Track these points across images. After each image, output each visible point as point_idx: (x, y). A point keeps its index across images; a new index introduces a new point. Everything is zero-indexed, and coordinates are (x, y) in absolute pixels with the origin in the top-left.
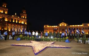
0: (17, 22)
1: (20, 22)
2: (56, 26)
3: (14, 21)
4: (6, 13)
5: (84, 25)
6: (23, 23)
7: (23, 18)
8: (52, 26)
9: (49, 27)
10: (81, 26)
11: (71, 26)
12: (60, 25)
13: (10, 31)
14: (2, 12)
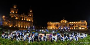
0: (25, 20)
1: (27, 20)
2: (58, 23)
3: (22, 19)
4: (16, 13)
5: (81, 22)
6: (30, 20)
7: (29, 16)
8: (55, 23)
9: (52, 23)
10: (79, 22)
11: (70, 22)
12: (61, 22)
13: (19, 27)
14: (13, 12)
